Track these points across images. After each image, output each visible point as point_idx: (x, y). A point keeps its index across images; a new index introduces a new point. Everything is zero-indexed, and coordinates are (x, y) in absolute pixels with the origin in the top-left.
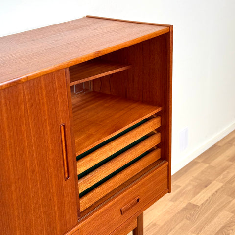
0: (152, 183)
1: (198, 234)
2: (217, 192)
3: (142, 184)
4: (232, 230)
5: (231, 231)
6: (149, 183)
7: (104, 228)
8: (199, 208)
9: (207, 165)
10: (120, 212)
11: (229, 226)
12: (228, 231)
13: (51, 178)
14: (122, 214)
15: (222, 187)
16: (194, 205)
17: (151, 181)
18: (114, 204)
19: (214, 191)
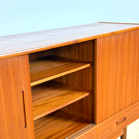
0: (132, 110)
3: (128, 110)
6: (131, 110)
7: (109, 130)
10: (116, 123)
14: (117, 124)
17: (132, 109)
18: (114, 118)
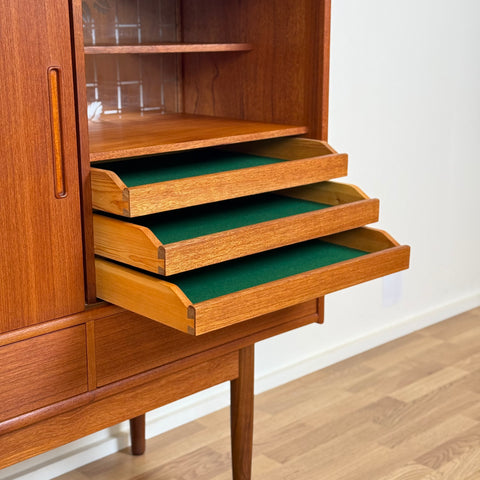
1: (393, 447)
2: (451, 384)
4: (471, 447)
5: (467, 449)
8: (405, 405)
9: (441, 342)
11: (466, 441)
12: (460, 447)
13: (21, 179)
15: (465, 377)
16: (396, 401)
19: (446, 382)
